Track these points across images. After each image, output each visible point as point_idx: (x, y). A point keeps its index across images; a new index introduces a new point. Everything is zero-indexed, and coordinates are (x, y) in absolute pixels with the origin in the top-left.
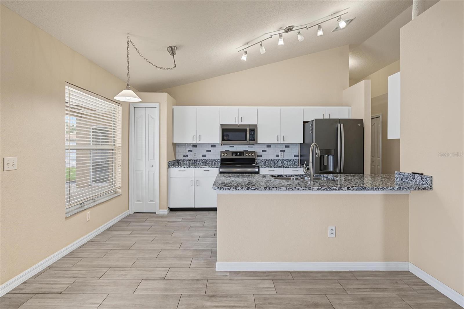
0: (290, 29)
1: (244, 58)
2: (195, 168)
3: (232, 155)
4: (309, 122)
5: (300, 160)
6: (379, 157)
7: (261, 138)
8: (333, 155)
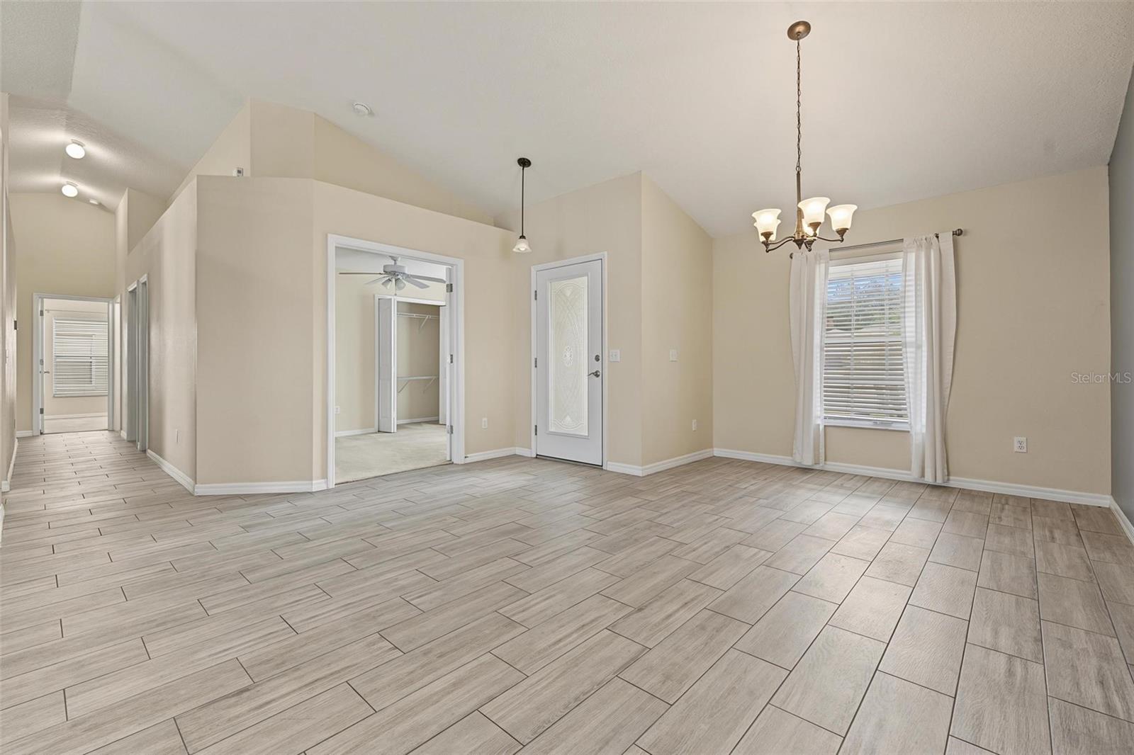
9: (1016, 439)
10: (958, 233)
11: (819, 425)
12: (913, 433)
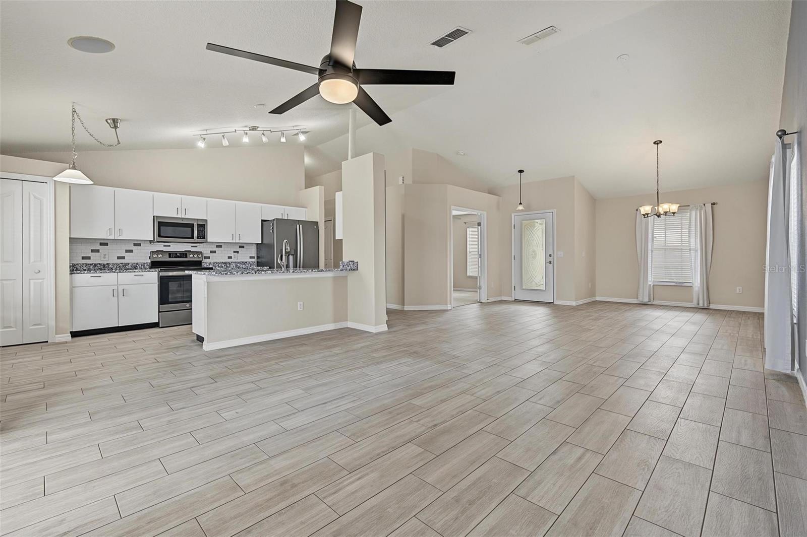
0: (254, 129)
1: (201, 145)
2: (120, 272)
3: (170, 257)
4: (268, 221)
5: (257, 262)
6: (331, 260)
7: (212, 235)
8: (293, 255)
9: (738, 288)
10: (714, 204)
11: (651, 285)
12: (694, 287)
